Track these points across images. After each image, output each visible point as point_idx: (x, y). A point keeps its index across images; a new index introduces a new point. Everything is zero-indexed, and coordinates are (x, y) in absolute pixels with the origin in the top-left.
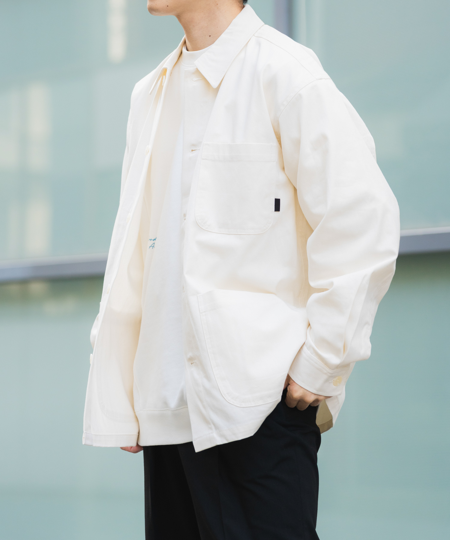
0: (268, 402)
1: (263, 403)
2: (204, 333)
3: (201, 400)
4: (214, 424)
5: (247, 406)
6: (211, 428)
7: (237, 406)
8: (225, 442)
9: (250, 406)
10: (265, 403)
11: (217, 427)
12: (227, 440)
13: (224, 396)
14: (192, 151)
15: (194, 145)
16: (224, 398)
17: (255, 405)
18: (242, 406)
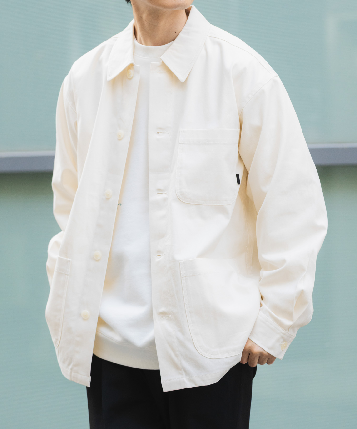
0: (233, 355)
1: (229, 356)
2: (183, 295)
3: (173, 350)
4: (185, 371)
5: (215, 358)
6: (181, 374)
7: (207, 358)
8: (194, 386)
9: (218, 358)
10: (230, 356)
11: (187, 373)
12: (196, 384)
13: (197, 348)
14: (158, 133)
15: (160, 128)
16: (197, 350)
17: (222, 357)
18: (211, 358)
